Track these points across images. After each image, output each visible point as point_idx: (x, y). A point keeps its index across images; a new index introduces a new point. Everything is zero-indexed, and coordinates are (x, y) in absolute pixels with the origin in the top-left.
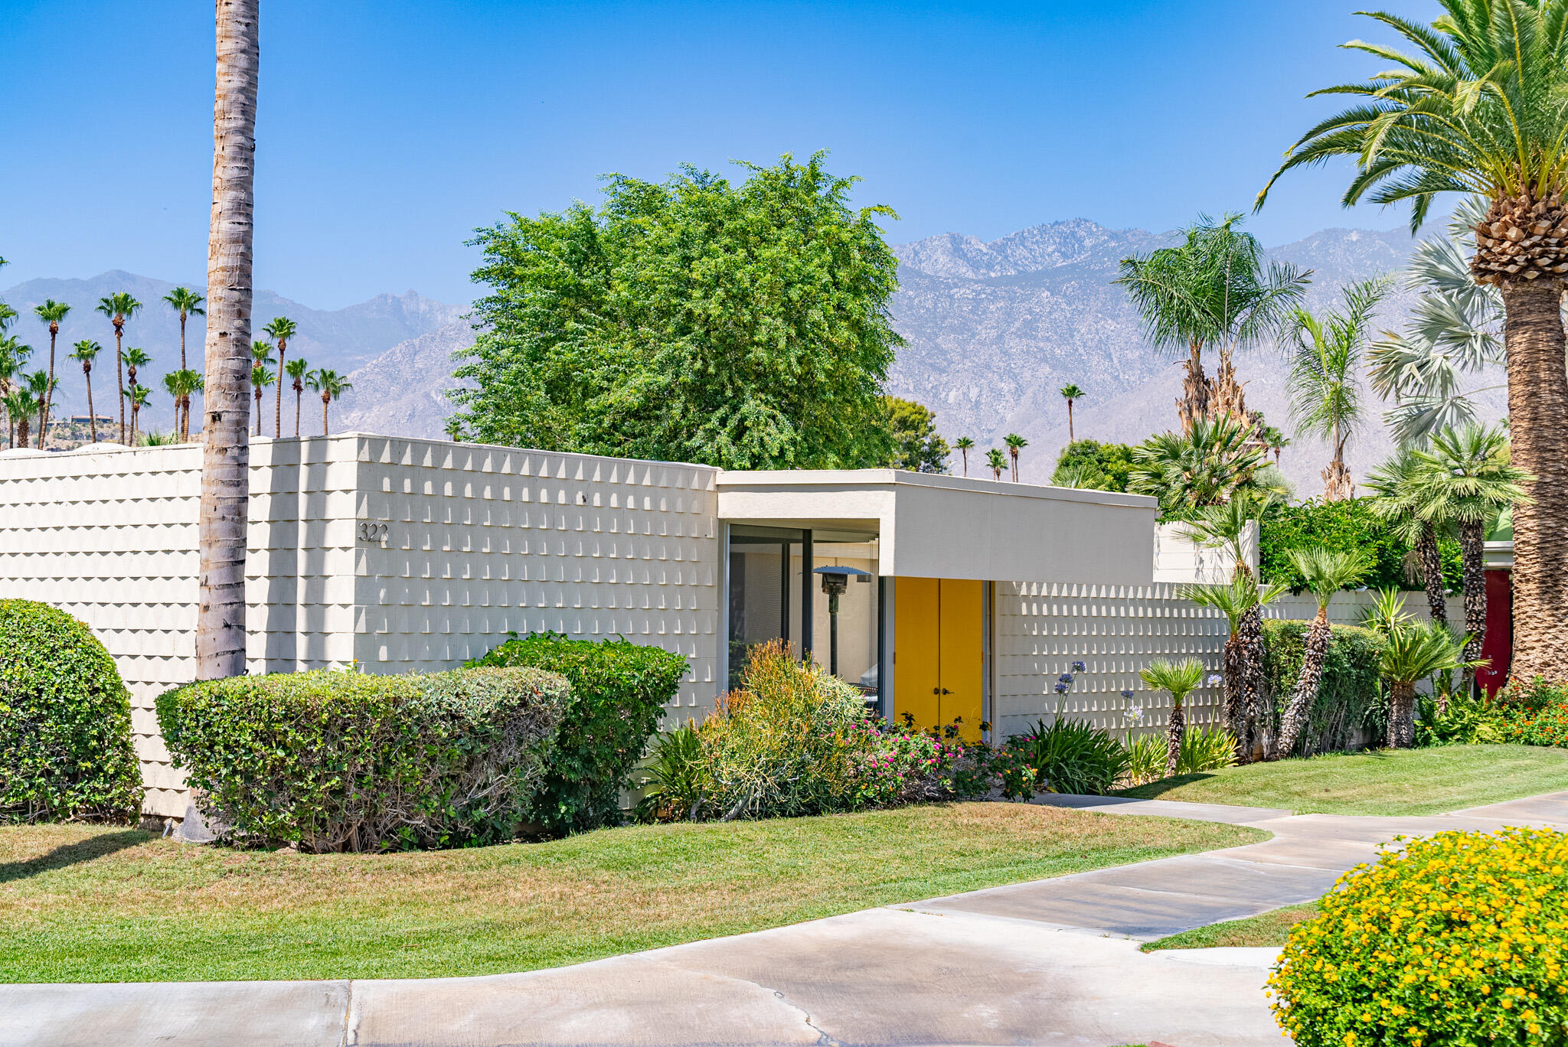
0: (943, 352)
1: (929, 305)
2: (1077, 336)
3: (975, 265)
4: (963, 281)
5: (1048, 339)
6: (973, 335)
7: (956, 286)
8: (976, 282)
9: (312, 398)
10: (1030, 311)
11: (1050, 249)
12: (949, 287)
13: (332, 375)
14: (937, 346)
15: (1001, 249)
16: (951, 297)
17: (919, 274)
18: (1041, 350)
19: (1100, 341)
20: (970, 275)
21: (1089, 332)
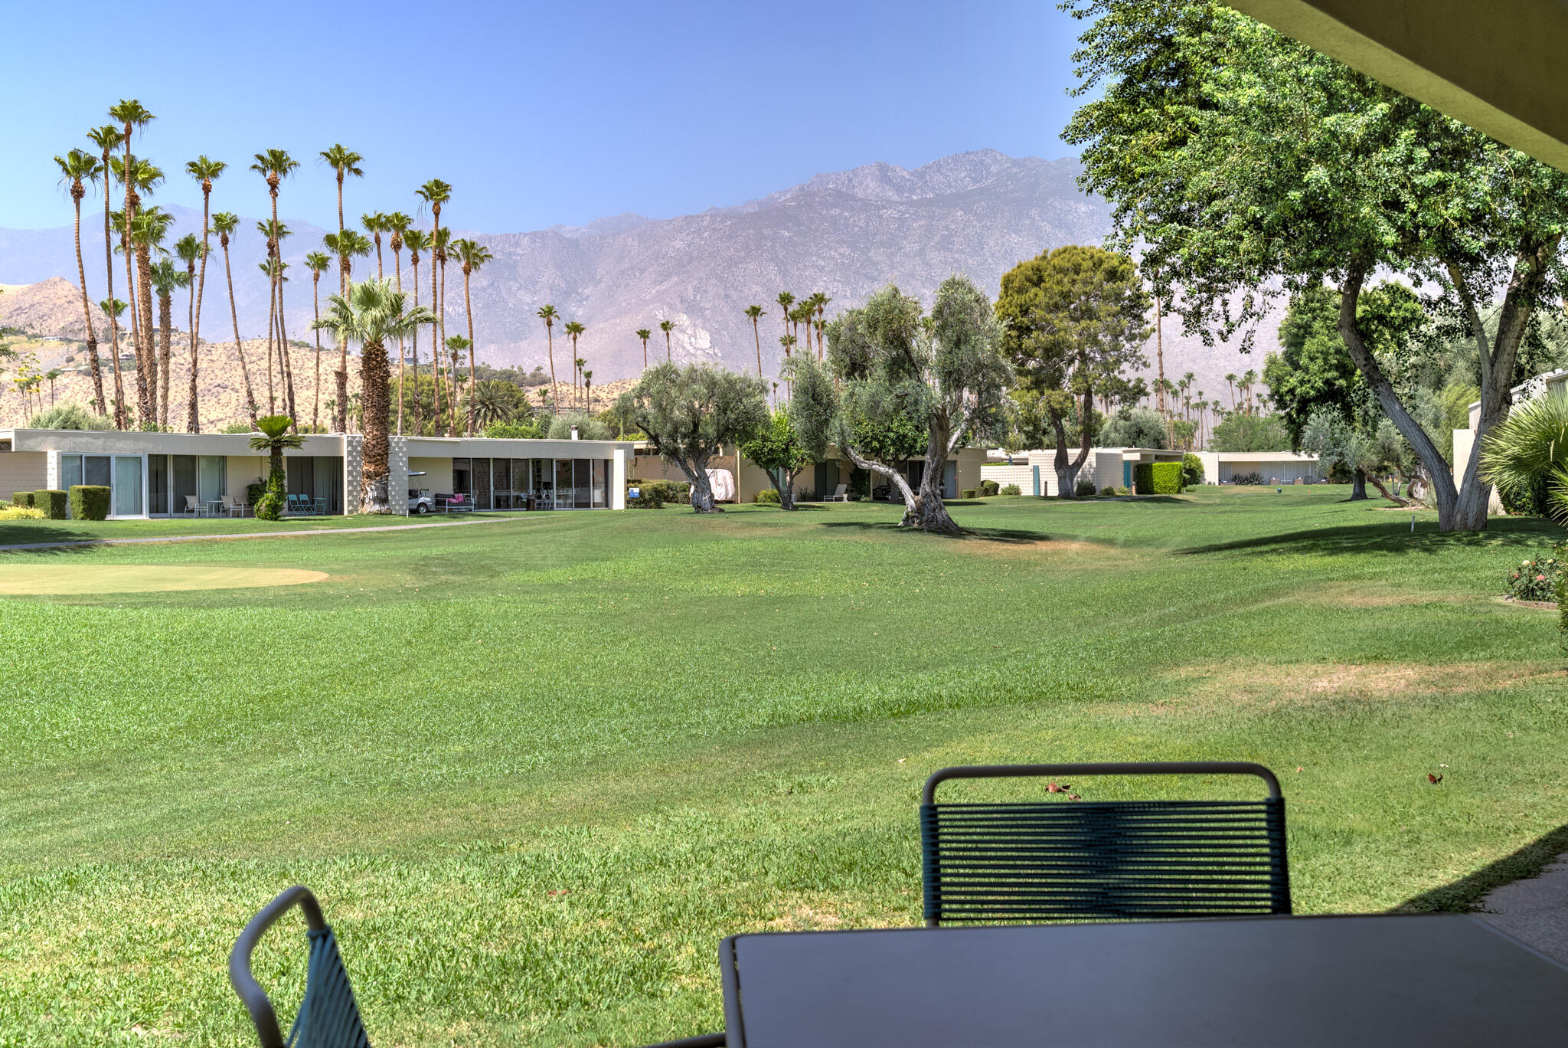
0: (875, 264)
1: (862, 223)
2: (987, 248)
3: (899, 189)
4: (891, 204)
5: (962, 252)
6: (900, 249)
7: (884, 207)
8: (901, 204)
10: (947, 228)
11: (962, 175)
12: (878, 208)
14: (869, 259)
15: (921, 175)
16: (880, 217)
17: (854, 198)
18: (957, 260)
19: (1006, 252)
20: (896, 198)
21: (997, 244)
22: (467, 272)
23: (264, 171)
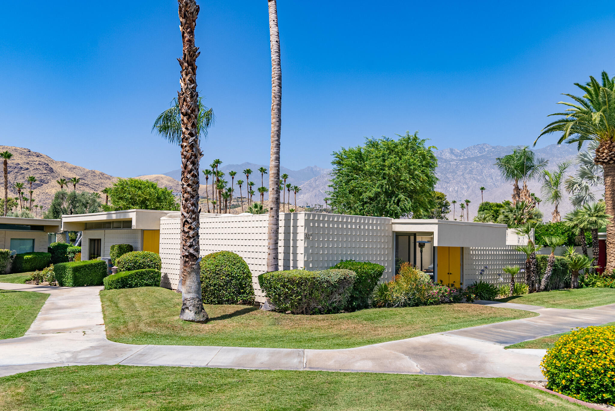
0: (448, 178)
1: (444, 166)
2: (484, 174)
3: (456, 156)
4: (453, 160)
5: (476, 174)
6: (456, 174)
7: (451, 161)
8: (457, 160)
9: (292, 193)
10: (471, 167)
11: (476, 151)
12: (450, 162)
13: (297, 187)
14: (447, 177)
15: (463, 152)
16: (450, 164)
17: (442, 159)
18: (474, 177)
19: (490, 175)
20: (455, 158)
21: (487, 172)
22: (295, 193)
23: (245, 173)
